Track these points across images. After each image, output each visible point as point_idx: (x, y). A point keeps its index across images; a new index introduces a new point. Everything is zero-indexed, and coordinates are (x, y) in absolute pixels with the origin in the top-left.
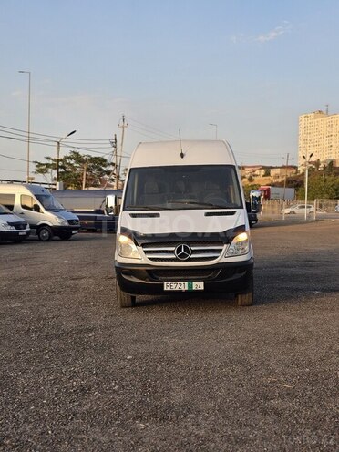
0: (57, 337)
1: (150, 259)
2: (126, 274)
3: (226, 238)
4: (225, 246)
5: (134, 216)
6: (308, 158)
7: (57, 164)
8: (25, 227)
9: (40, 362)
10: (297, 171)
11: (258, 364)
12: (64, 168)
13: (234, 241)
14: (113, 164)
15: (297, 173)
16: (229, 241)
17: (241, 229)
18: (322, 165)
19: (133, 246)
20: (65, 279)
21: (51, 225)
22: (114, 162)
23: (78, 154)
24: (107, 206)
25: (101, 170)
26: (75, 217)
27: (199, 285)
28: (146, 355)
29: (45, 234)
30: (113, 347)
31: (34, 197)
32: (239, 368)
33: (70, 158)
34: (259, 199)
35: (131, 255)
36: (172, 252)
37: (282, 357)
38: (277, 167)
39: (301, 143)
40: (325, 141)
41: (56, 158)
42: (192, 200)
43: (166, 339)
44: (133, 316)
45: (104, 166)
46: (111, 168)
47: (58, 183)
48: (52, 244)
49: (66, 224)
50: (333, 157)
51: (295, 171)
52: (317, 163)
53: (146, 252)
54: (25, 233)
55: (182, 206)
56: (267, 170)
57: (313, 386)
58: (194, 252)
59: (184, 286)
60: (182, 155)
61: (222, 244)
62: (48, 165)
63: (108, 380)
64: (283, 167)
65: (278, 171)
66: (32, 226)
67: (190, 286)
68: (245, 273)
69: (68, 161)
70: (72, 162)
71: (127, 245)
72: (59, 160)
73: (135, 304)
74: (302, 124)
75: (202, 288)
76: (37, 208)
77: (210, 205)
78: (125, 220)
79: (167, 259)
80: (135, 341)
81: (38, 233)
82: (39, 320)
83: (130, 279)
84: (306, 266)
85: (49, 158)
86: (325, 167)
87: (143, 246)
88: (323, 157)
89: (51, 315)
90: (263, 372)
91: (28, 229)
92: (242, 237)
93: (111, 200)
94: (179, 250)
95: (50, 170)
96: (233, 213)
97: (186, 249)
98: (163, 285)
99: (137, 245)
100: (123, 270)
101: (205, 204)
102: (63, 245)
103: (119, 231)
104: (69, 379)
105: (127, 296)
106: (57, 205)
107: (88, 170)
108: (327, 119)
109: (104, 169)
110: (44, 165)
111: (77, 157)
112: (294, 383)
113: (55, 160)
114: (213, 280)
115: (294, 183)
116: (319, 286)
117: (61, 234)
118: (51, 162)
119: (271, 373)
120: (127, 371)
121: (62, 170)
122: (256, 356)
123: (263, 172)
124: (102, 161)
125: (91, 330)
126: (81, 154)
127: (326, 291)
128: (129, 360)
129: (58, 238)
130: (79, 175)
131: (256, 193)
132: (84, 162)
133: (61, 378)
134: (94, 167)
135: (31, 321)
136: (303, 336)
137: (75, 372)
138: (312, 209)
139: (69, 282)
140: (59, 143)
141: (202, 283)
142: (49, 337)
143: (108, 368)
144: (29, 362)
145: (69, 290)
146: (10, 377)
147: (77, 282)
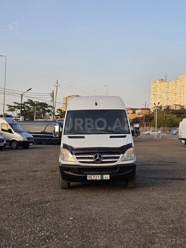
0: (29, 206)
1: (80, 162)
2: (66, 170)
3: (123, 150)
4: (121, 155)
5: (70, 137)
6: (157, 105)
7: (21, 106)
8: (3, 141)
9: (21, 221)
10: (150, 112)
11: (144, 222)
12: (24, 108)
13: (126, 152)
16: (123, 153)
17: (130, 146)
18: (163, 109)
19: (70, 154)
20: (28, 172)
21: (18, 140)
22: (52, 105)
23: (32, 101)
25: (44, 110)
26: (31, 136)
27: (107, 177)
28: (80, 217)
29: (14, 145)
30: (61, 212)
31: (8, 125)
32: (134, 225)
33: (27, 103)
34: (138, 128)
35: (69, 160)
36: (92, 158)
37: (156, 219)
38: (139, 109)
39: (152, 96)
40: (165, 95)
43: (90, 207)
44: (70, 194)
45: (46, 107)
46: (50, 109)
47: (21, 117)
48: (18, 151)
49: (26, 140)
50: (169, 104)
52: (161, 107)
53: (77, 158)
54: (3, 145)
55: (97, 132)
56: (134, 110)
57: (176, 236)
58: (104, 158)
59: (98, 177)
60: (96, 104)
61: (119, 154)
62: (15, 107)
63: (61, 232)
64: (143, 109)
65: (140, 111)
66: (7, 141)
67: (101, 176)
68: (132, 170)
69: (26, 105)
70: (29, 105)
71: (66, 154)
72: (22, 104)
73: (70, 187)
74: (152, 86)
75: (109, 178)
76: (10, 131)
77: (111, 132)
78: (65, 140)
79: (89, 162)
80: (73, 209)
81: (10, 145)
82: (17, 196)
83: (68, 173)
84: (160, 164)
85: (15, 103)
86: (165, 109)
87: (76, 154)
88: (164, 104)
89: (23, 192)
90: (147, 227)
91: (5, 142)
92: (131, 150)
93: (57, 128)
94: (96, 157)
95: (16, 109)
97: (100, 157)
98: (87, 177)
99: (72, 154)
100: (64, 168)
101: (109, 131)
102: (24, 152)
103: (62, 146)
104: (39, 231)
105: (65, 183)
106: (21, 129)
107: (37, 109)
108: (166, 84)
109: (46, 109)
110: (12, 106)
111: (31, 102)
112: (166, 234)
113: (19, 104)
114: (115, 174)
115: (149, 118)
116: (170, 177)
117: (23, 145)
118: (17, 105)
119: (151, 228)
120: (71, 227)
121: (23, 109)
122: (142, 218)
123: (131, 111)
124: (44, 105)
125: (47, 202)
126: (33, 101)
127: (173, 179)
128: (71, 220)
129: (21, 147)
130: (32, 112)
131: (137, 126)
132: (35, 105)
133: (35, 230)
134: (40, 108)
135: (13, 196)
136: (166, 206)
137: (42, 227)
138: (159, 132)
139: (31, 174)
140: (22, 95)
141: (109, 175)
142: (24, 206)
143: (60, 225)
144: (15, 221)
145: (31, 178)
146: (6, 230)
147: (35, 173)
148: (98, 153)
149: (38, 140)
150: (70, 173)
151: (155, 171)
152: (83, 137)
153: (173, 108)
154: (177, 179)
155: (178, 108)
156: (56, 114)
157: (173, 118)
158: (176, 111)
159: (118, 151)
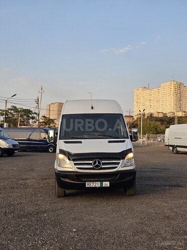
0: (25, 216)
1: (77, 168)
2: (63, 177)
3: (122, 155)
4: (121, 160)
5: (66, 142)
7: (5, 113)
9: (19, 234)
11: (154, 233)
12: (8, 115)
13: (126, 158)
14: (36, 113)
15: (133, 120)
16: (123, 158)
17: (129, 151)
18: (146, 116)
19: (68, 161)
20: (18, 179)
21: (2, 147)
22: (37, 112)
23: (15, 107)
24: (49, 137)
26: (16, 143)
27: (106, 184)
28: (84, 229)
30: (62, 223)
32: (144, 236)
33: (11, 110)
35: (66, 166)
36: (90, 164)
37: (167, 229)
39: (135, 103)
40: (148, 103)
41: (5, 109)
42: (99, 134)
43: (92, 217)
44: (67, 203)
45: (31, 114)
46: (35, 115)
47: (5, 124)
48: (4, 158)
49: (11, 147)
50: (152, 111)
52: (144, 115)
53: (75, 164)
55: (94, 137)
58: (104, 164)
59: (98, 184)
60: (92, 108)
61: (120, 159)
63: (67, 246)
67: (101, 184)
68: (132, 176)
70: (12, 112)
71: (63, 160)
72: (6, 111)
73: (66, 196)
74: (135, 94)
75: (109, 186)
79: (87, 168)
80: (74, 219)
82: (9, 206)
83: (65, 180)
86: (148, 117)
87: (74, 160)
88: (147, 111)
92: (131, 155)
93: (51, 133)
94: (95, 163)
96: (124, 141)
97: (99, 162)
98: (85, 184)
99: (69, 159)
100: (61, 176)
102: (10, 159)
103: (58, 151)
104: (42, 245)
105: (62, 191)
106: (6, 136)
107: (21, 116)
108: (148, 91)
109: (30, 116)
111: (15, 109)
114: (115, 181)
117: (9, 153)
120: (76, 239)
122: (151, 228)
124: (29, 112)
125: (44, 212)
126: (17, 107)
127: (172, 186)
128: (75, 232)
129: (6, 155)
130: (16, 119)
131: (135, 130)
132: (19, 112)
133: (37, 245)
134: (25, 115)
135: (5, 207)
136: (173, 214)
137: (44, 240)
138: (144, 139)
139: (21, 182)
140: (6, 101)
141: (109, 182)
142: (20, 217)
143: (63, 237)
144: (12, 234)
145: (22, 186)
146: (4, 244)
147: (25, 181)
148: (97, 158)
149: (23, 147)
150: (68, 180)
151: (150, 178)
152: (81, 142)
153: (156, 115)
154: (175, 186)
155: (161, 115)
156: (41, 121)
157: (157, 125)
158: (158, 118)
159: (118, 157)
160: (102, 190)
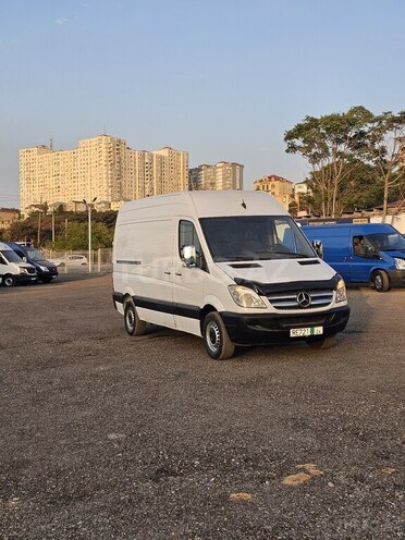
1: (275, 307)
2: (251, 324)
4: (334, 292)
5: (234, 266)
10: (20, 216)
15: (19, 218)
16: (335, 289)
18: (50, 210)
27: (319, 330)
36: (294, 300)
39: (23, 182)
40: (51, 182)
50: (62, 200)
51: (17, 215)
52: (45, 207)
58: (313, 299)
59: (307, 332)
60: (244, 205)
61: (331, 290)
64: (4, 210)
67: (311, 330)
74: (23, 160)
75: (322, 333)
86: (54, 212)
87: (267, 295)
92: (341, 284)
94: (301, 297)
97: (307, 297)
98: (289, 332)
99: (260, 294)
108: (52, 155)
141: (322, 327)
148: (302, 290)
150: (259, 328)
153: (71, 208)
155: (82, 209)
159: (330, 286)
160: (312, 339)
